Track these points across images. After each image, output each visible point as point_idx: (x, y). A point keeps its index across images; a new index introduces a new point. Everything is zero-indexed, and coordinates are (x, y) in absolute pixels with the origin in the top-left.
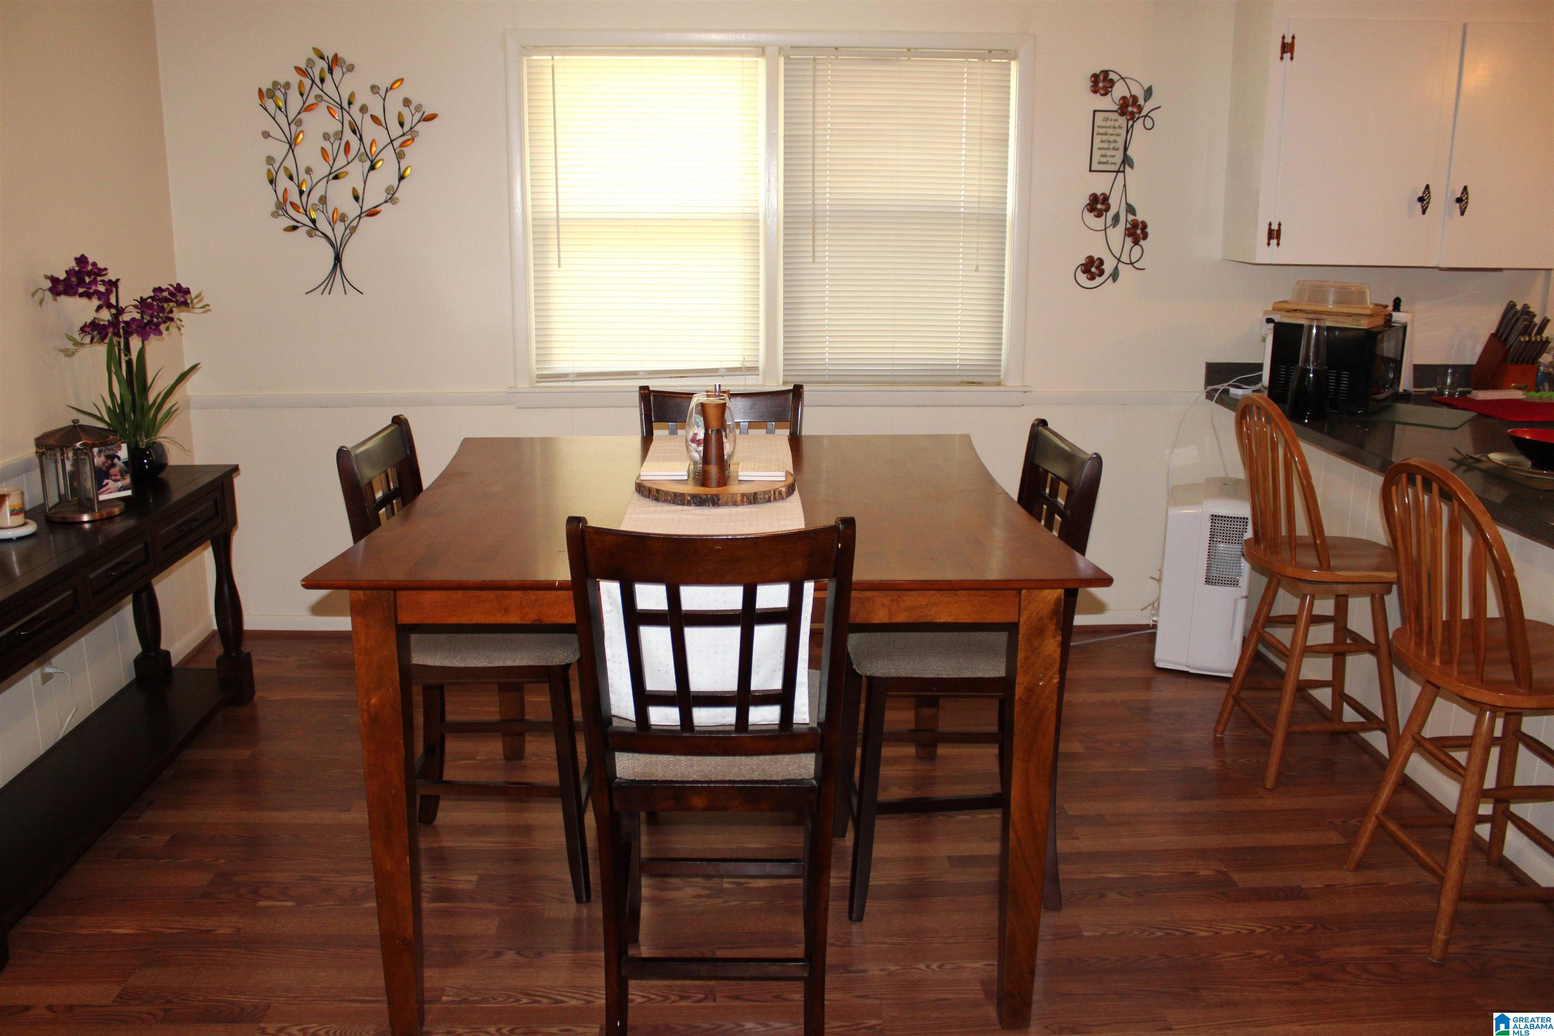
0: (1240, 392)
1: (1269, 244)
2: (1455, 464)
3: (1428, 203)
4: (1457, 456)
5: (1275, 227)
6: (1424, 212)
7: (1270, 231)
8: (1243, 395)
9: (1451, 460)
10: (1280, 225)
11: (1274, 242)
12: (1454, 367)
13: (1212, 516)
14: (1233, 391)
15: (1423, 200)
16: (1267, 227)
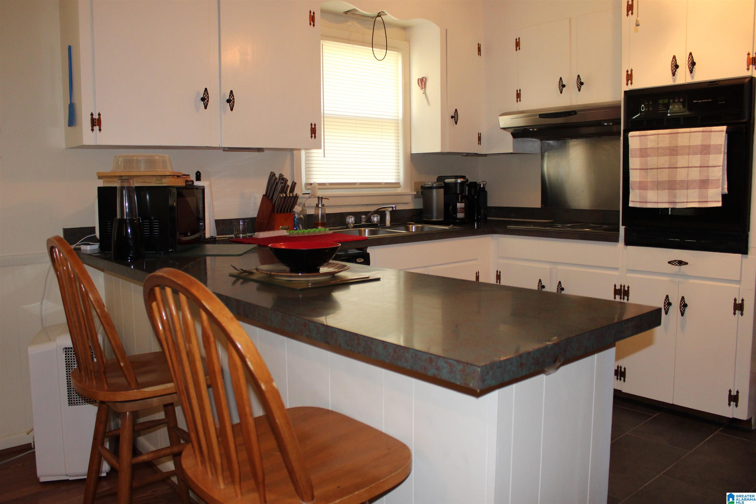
0: (88, 248)
1: (93, 130)
2: (234, 279)
3: (208, 101)
4: (235, 272)
5: (96, 116)
6: (206, 107)
7: (93, 120)
8: (90, 250)
9: (231, 275)
10: (99, 115)
11: (96, 128)
12: (244, 220)
13: (66, 348)
14: (83, 247)
15: (205, 99)
16: (90, 117)
